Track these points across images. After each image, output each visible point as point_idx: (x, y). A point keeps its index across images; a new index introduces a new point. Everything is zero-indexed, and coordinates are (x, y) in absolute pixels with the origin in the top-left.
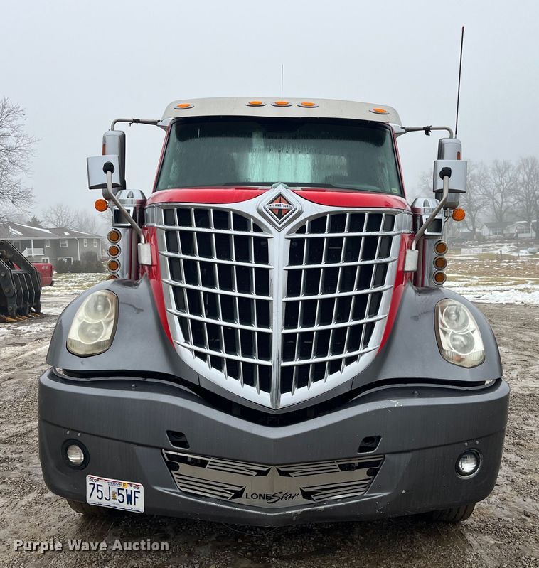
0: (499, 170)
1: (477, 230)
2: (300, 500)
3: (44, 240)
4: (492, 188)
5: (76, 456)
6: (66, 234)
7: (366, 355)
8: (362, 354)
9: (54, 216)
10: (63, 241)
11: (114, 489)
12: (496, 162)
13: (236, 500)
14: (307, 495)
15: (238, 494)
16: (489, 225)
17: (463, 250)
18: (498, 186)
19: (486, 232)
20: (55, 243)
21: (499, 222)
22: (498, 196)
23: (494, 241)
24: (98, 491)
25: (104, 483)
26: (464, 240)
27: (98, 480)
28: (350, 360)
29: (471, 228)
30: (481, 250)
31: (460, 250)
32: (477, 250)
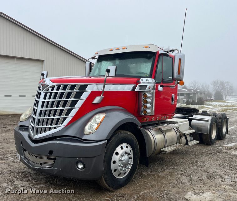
2: (40, 165)
3: (184, 93)
6: (192, 91)
7: (61, 127)
8: (59, 127)
9: (193, 84)
10: (191, 93)
13: (30, 162)
14: (41, 164)
15: (30, 160)
20: (188, 94)
28: (55, 128)
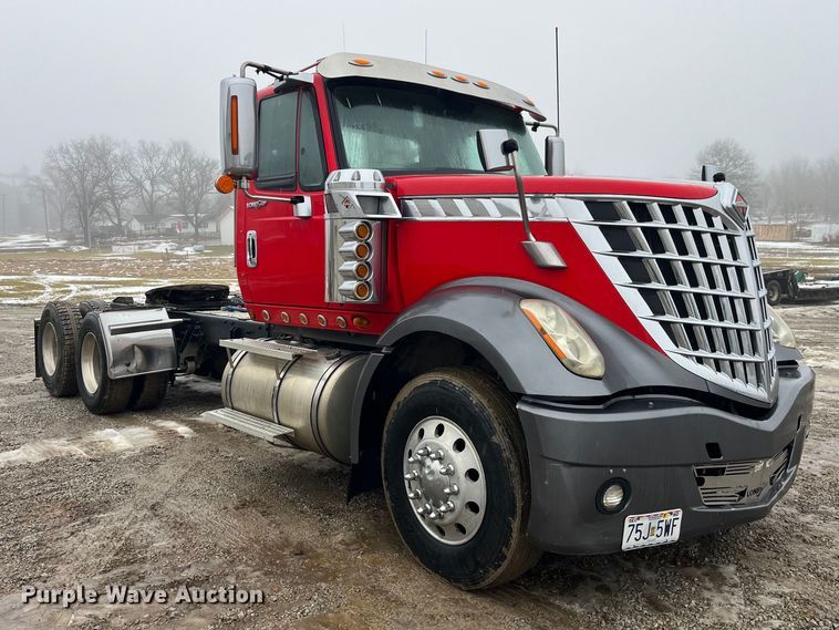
0: (146, 152)
1: (124, 223)
2: (768, 487)
4: (140, 174)
5: (613, 498)
11: (655, 524)
12: (142, 143)
13: (743, 501)
14: (771, 481)
15: (742, 494)
16: (140, 218)
17: (114, 248)
18: (146, 171)
19: (136, 226)
21: (151, 214)
22: (147, 184)
23: (147, 237)
24: (637, 531)
25: (645, 521)
26: (111, 236)
27: (638, 518)
29: (116, 222)
30: (137, 247)
31: (110, 248)
32: (132, 248)
